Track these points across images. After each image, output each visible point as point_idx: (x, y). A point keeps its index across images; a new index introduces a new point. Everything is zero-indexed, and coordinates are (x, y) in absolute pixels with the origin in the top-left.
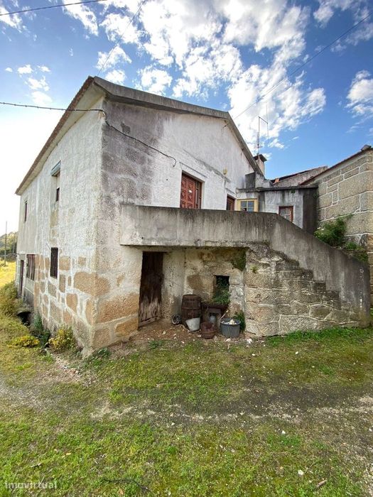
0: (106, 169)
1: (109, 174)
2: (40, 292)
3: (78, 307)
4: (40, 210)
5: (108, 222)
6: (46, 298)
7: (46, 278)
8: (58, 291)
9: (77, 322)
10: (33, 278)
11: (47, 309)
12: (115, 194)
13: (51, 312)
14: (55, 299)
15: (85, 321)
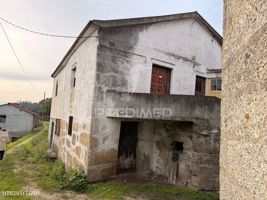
0: (99, 71)
1: (101, 74)
2: (62, 145)
3: (81, 155)
4: (65, 90)
5: (99, 103)
6: (65, 148)
7: (66, 136)
8: (71, 144)
9: (80, 164)
10: (59, 135)
11: (65, 156)
12: (104, 85)
13: (67, 158)
14: (69, 150)
15: (84, 164)
